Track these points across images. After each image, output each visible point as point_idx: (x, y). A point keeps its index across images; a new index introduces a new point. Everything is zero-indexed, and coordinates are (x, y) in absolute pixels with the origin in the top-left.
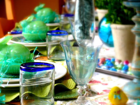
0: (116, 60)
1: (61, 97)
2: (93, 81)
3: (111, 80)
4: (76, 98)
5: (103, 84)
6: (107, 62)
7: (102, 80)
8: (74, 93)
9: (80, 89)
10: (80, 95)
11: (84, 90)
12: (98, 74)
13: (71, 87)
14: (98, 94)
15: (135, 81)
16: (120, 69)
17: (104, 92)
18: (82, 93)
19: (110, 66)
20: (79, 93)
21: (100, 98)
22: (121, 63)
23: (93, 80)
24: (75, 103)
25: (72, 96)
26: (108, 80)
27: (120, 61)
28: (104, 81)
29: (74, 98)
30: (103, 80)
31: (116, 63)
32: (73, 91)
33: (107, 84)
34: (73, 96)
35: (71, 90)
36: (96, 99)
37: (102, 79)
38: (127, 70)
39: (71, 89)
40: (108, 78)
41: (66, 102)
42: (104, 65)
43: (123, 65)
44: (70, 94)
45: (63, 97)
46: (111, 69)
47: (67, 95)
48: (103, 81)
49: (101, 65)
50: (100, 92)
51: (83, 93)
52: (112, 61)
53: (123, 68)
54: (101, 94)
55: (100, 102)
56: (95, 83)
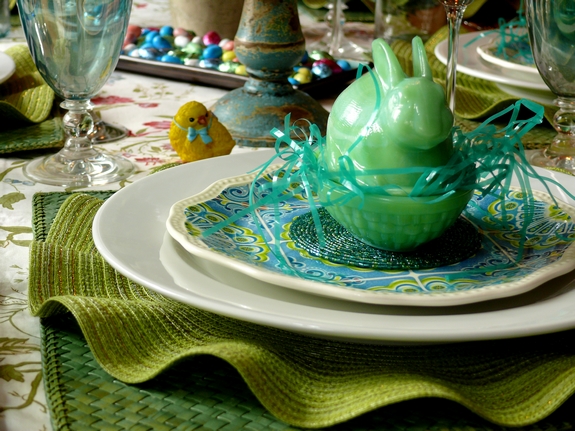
0: (176, 32)
1: (6, 147)
2: (108, 98)
3: (167, 93)
4: (57, 145)
5: (141, 105)
6: (148, 38)
7: (135, 93)
8: (49, 131)
9: (71, 112)
10: (73, 134)
11: (86, 115)
12: (120, 78)
13: (35, 114)
14: (130, 134)
15: (252, 85)
16: (195, 56)
17: (150, 129)
18: (81, 126)
19: (161, 50)
20: (71, 124)
21: (138, 146)
22: (195, 40)
23: (105, 96)
24: (58, 160)
25: (44, 142)
26: (158, 93)
27: (191, 35)
28: (145, 97)
29: (51, 146)
30: (141, 94)
31: (180, 41)
32: (45, 126)
33: (155, 105)
34: (46, 142)
35: (39, 123)
36: (124, 148)
37: (137, 90)
38: (216, 58)
39: (37, 120)
40: (156, 88)
41: (25, 163)
42: (139, 48)
43: (202, 46)
44: (35, 136)
45: (11, 146)
46: (164, 59)
47: (25, 138)
48: (141, 97)
49: (129, 47)
50: (134, 130)
51: (83, 126)
52: (162, 32)
53: (206, 52)
54: (140, 133)
55: (141, 156)
56: (114, 102)
